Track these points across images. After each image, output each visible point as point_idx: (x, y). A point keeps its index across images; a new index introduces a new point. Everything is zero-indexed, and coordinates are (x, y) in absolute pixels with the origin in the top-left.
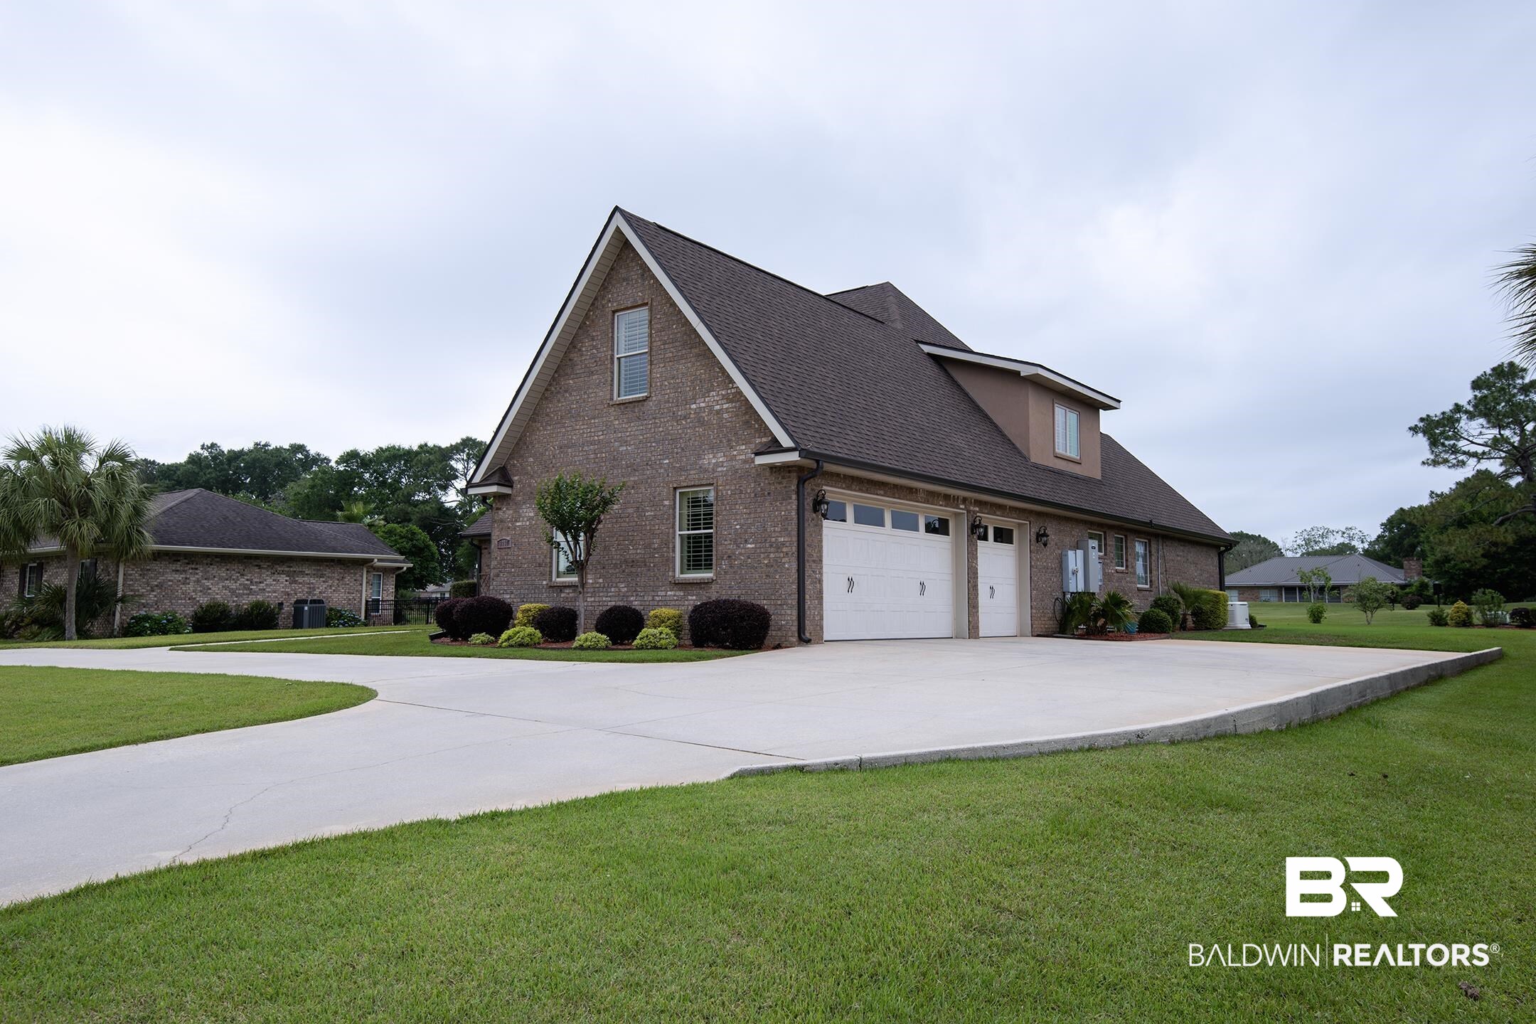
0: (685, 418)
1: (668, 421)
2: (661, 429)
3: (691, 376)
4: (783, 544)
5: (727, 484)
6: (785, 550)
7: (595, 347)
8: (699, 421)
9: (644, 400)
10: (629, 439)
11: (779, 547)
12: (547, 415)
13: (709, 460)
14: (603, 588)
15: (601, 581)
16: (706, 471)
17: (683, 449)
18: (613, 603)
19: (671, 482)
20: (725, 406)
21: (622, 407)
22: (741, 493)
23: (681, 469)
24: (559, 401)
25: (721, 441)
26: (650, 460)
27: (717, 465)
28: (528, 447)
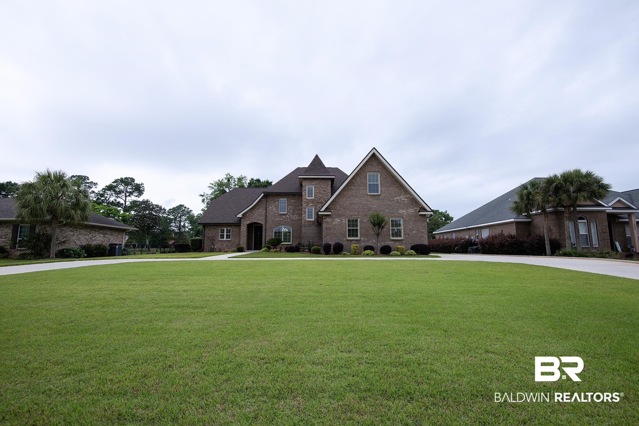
0: (393, 201)
1: (387, 201)
2: (385, 203)
3: (394, 191)
4: (424, 232)
5: (407, 217)
6: (424, 233)
7: (361, 180)
8: (397, 202)
9: (379, 195)
10: (374, 204)
11: (423, 233)
12: (344, 195)
13: (401, 211)
14: (367, 240)
15: (366, 239)
16: (400, 214)
17: (392, 208)
18: (371, 245)
19: (389, 216)
20: (405, 199)
21: (372, 196)
22: (411, 220)
23: (392, 213)
24: (348, 192)
25: (404, 207)
26: (382, 210)
27: (403, 213)
28: (337, 203)
